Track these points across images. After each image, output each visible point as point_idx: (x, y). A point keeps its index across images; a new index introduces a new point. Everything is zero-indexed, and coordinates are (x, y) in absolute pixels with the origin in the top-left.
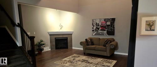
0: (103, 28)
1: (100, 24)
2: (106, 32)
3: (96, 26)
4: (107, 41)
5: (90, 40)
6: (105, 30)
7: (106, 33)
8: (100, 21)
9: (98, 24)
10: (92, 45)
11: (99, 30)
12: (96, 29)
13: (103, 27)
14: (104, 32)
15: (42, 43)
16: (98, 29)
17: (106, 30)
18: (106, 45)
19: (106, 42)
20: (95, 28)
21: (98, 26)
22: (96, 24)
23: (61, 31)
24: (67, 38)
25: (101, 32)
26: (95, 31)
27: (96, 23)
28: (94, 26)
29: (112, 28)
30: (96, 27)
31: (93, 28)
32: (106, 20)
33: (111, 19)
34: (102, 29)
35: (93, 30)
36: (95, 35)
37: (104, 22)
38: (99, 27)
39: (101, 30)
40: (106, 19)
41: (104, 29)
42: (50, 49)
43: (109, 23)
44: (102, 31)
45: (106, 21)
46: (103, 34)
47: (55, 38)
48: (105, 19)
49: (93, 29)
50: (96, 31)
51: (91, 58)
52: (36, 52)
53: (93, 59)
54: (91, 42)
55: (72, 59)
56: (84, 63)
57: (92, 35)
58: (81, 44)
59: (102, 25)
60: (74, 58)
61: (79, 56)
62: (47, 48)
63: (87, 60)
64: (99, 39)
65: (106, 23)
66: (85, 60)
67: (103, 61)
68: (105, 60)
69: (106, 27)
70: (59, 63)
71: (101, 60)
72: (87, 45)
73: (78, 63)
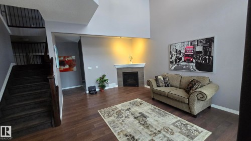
0: (189, 57)
1: (183, 51)
3: (176, 54)
4: (193, 83)
5: (162, 79)
6: (192, 62)
7: (194, 67)
8: (183, 46)
9: (180, 51)
10: (166, 87)
11: (181, 62)
12: (176, 60)
14: (190, 65)
15: (105, 78)
16: (180, 59)
17: (194, 61)
18: (189, 91)
19: (191, 85)
20: (174, 58)
21: (180, 54)
22: (176, 52)
23: (131, 63)
24: (137, 72)
25: (184, 65)
26: (174, 62)
27: (177, 50)
28: (172, 55)
29: (207, 57)
30: (176, 57)
31: (171, 58)
32: (193, 44)
33: (203, 39)
34: (187, 60)
35: (171, 62)
36: (174, 69)
38: (181, 56)
39: (185, 61)
40: (194, 41)
41: (189, 60)
42: (117, 86)
43: (199, 49)
44: (186, 64)
46: (188, 69)
47: (123, 72)
48: (191, 42)
49: (171, 60)
50: (176, 63)
51: (157, 111)
52: (97, 90)
53: (160, 113)
54: (164, 81)
55: (126, 109)
56: (137, 121)
57: (170, 70)
58: (149, 83)
59: (186, 52)
60: (130, 107)
61: (141, 104)
62: (113, 84)
63: (147, 114)
64: (180, 78)
65: (194, 48)
66: (143, 115)
67: (177, 127)
68: (182, 124)
69: (194, 56)
70: (102, 114)
71: (172, 123)
72: (158, 86)
73: (127, 121)
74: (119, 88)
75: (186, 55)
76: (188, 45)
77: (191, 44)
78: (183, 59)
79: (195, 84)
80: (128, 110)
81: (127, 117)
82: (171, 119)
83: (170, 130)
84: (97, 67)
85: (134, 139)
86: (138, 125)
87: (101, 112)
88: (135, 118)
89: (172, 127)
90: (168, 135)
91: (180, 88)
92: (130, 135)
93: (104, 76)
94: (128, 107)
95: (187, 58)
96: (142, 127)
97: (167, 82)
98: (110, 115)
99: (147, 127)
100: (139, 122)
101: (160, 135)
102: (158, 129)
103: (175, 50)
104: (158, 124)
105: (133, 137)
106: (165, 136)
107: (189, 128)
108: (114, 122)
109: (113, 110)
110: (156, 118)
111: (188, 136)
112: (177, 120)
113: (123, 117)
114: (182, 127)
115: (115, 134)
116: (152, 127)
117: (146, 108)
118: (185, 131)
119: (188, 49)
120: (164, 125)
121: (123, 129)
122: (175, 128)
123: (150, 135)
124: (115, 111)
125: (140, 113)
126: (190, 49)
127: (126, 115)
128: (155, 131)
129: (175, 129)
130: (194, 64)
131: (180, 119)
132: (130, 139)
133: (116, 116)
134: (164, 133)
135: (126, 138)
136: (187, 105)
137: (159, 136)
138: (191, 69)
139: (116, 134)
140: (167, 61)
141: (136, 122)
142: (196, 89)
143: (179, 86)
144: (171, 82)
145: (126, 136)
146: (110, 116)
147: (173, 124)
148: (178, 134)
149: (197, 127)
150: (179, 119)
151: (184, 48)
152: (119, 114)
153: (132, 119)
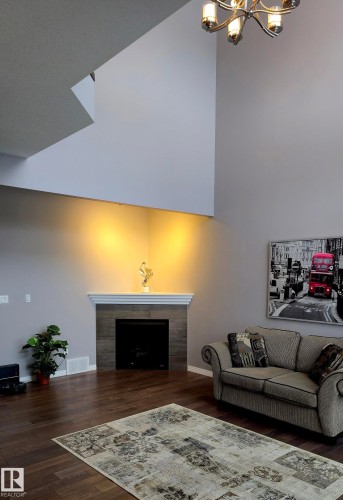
1: (306, 265)
2: (332, 305)
3: (289, 273)
4: (330, 354)
5: (247, 342)
6: (328, 297)
7: (334, 313)
8: (308, 250)
9: (298, 263)
10: (257, 365)
11: (301, 294)
12: (286, 289)
13: (321, 282)
14: (322, 307)
16: (298, 288)
17: (335, 294)
18: (319, 375)
19: (323, 360)
20: (282, 282)
21: (298, 272)
22: (289, 266)
23: (146, 290)
24: (167, 321)
25: (309, 306)
26: (282, 296)
27: (290, 260)
28: (277, 274)
30: (288, 280)
31: (274, 283)
34: (317, 290)
35: (272, 294)
36: (282, 315)
37: (324, 257)
38: (300, 280)
39: (310, 294)
40: (335, 240)
41: (322, 290)
42: (94, 368)
44: (313, 301)
45: (335, 252)
46: (318, 317)
47: (118, 321)
48: (328, 241)
49: (274, 289)
50: (286, 297)
51: (235, 432)
52: (25, 378)
53: (242, 439)
54: (254, 348)
55: (144, 430)
56: (184, 459)
57: (270, 317)
58: (208, 355)
59: (313, 268)
60: (155, 426)
61: (185, 418)
62: (79, 361)
63: (208, 442)
64: (297, 340)
65: (335, 259)
66: (195, 444)
67: (288, 465)
68: (300, 459)
69: (335, 282)
70: (69, 446)
71: (275, 458)
72: (235, 364)
73: (153, 459)
74: (101, 374)
75: (315, 278)
76: (319, 248)
77: (328, 248)
78: (306, 287)
79: (334, 356)
80: (148, 432)
81: (153, 450)
82: (273, 450)
83: (271, 473)
84: (28, 298)
85: (184, 496)
86: (187, 466)
87: (62, 441)
88: (176, 451)
89: (277, 466)
90: (268, 483)
91: (296, 370)
92: (171, 489)
93: (53, 330)
94: (149, 427)
95: (317, 285)
96: (198, 471)
97: (261, 354)
98: (95, 447)
99: (214, 470)
100: (190, 460)
101: (249, 484)
102: (241, 473)
103: (285, 261)
104: (241, 461)
105: (180, 492)
106: (260, 486)
107: (316, 466)
108: (116, 464)
109: (101, 436)
110: (234, 449)
111: (313, 482)
112: (287, 451)
113: (138, 450)
114: (301, 466)
115: (126, 488)
116: (225, 468)
117: (203, 426)
118: (307, 472)
119: (320, 261)
120: (257, 464)
121: (149, 477)
122: (284, 467)
123: (223, 485)
124: (111, 438)
125: (186, 440)
126: (326, 261)
127: (149, 446)
128: (234, 477)
129: (283, 470)
130: (335, 305)
131: (296, 448)
132: (173, 496)
133: (118, 449)
134: (257, 479)
135: (162, 495)
136: (313, 413)
137: (245, 485)
138: (327, 316)
139: (130, 489)
140: (261, 290)
141: (181, 460)
142: (336, 368)
143: (292, 364)
144: (274, 354)
145: (161, 490)
146: (96, 452)
147: (280, 460)
148: (291, 479)
149: (336, 463)
150: (293, 448)
151: (310, 256)
152: (124, 443)
153: (165, 454)
